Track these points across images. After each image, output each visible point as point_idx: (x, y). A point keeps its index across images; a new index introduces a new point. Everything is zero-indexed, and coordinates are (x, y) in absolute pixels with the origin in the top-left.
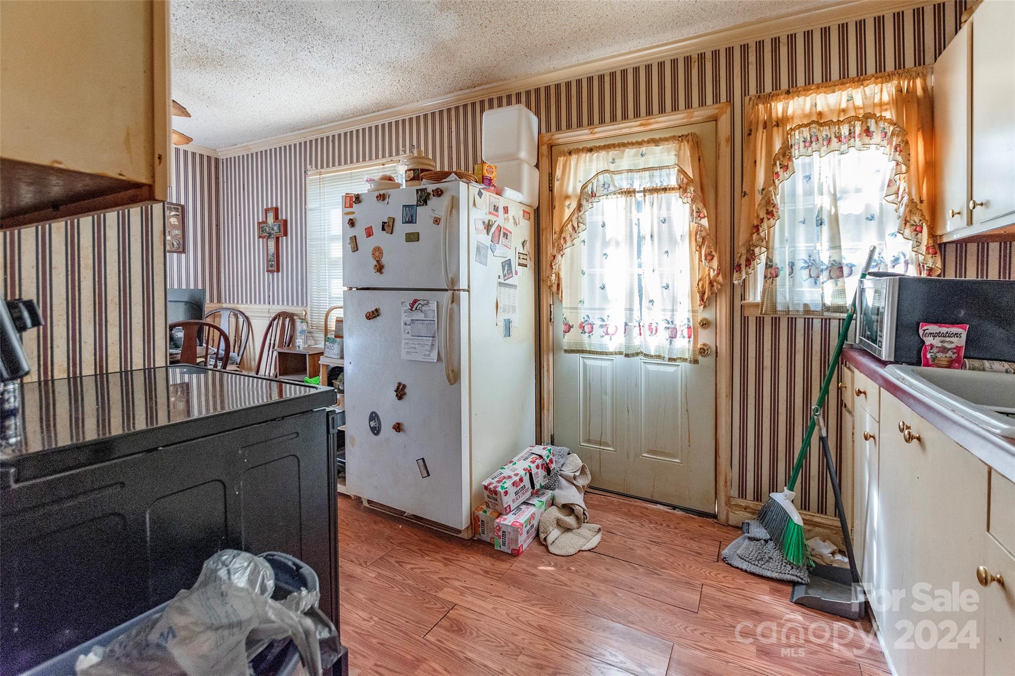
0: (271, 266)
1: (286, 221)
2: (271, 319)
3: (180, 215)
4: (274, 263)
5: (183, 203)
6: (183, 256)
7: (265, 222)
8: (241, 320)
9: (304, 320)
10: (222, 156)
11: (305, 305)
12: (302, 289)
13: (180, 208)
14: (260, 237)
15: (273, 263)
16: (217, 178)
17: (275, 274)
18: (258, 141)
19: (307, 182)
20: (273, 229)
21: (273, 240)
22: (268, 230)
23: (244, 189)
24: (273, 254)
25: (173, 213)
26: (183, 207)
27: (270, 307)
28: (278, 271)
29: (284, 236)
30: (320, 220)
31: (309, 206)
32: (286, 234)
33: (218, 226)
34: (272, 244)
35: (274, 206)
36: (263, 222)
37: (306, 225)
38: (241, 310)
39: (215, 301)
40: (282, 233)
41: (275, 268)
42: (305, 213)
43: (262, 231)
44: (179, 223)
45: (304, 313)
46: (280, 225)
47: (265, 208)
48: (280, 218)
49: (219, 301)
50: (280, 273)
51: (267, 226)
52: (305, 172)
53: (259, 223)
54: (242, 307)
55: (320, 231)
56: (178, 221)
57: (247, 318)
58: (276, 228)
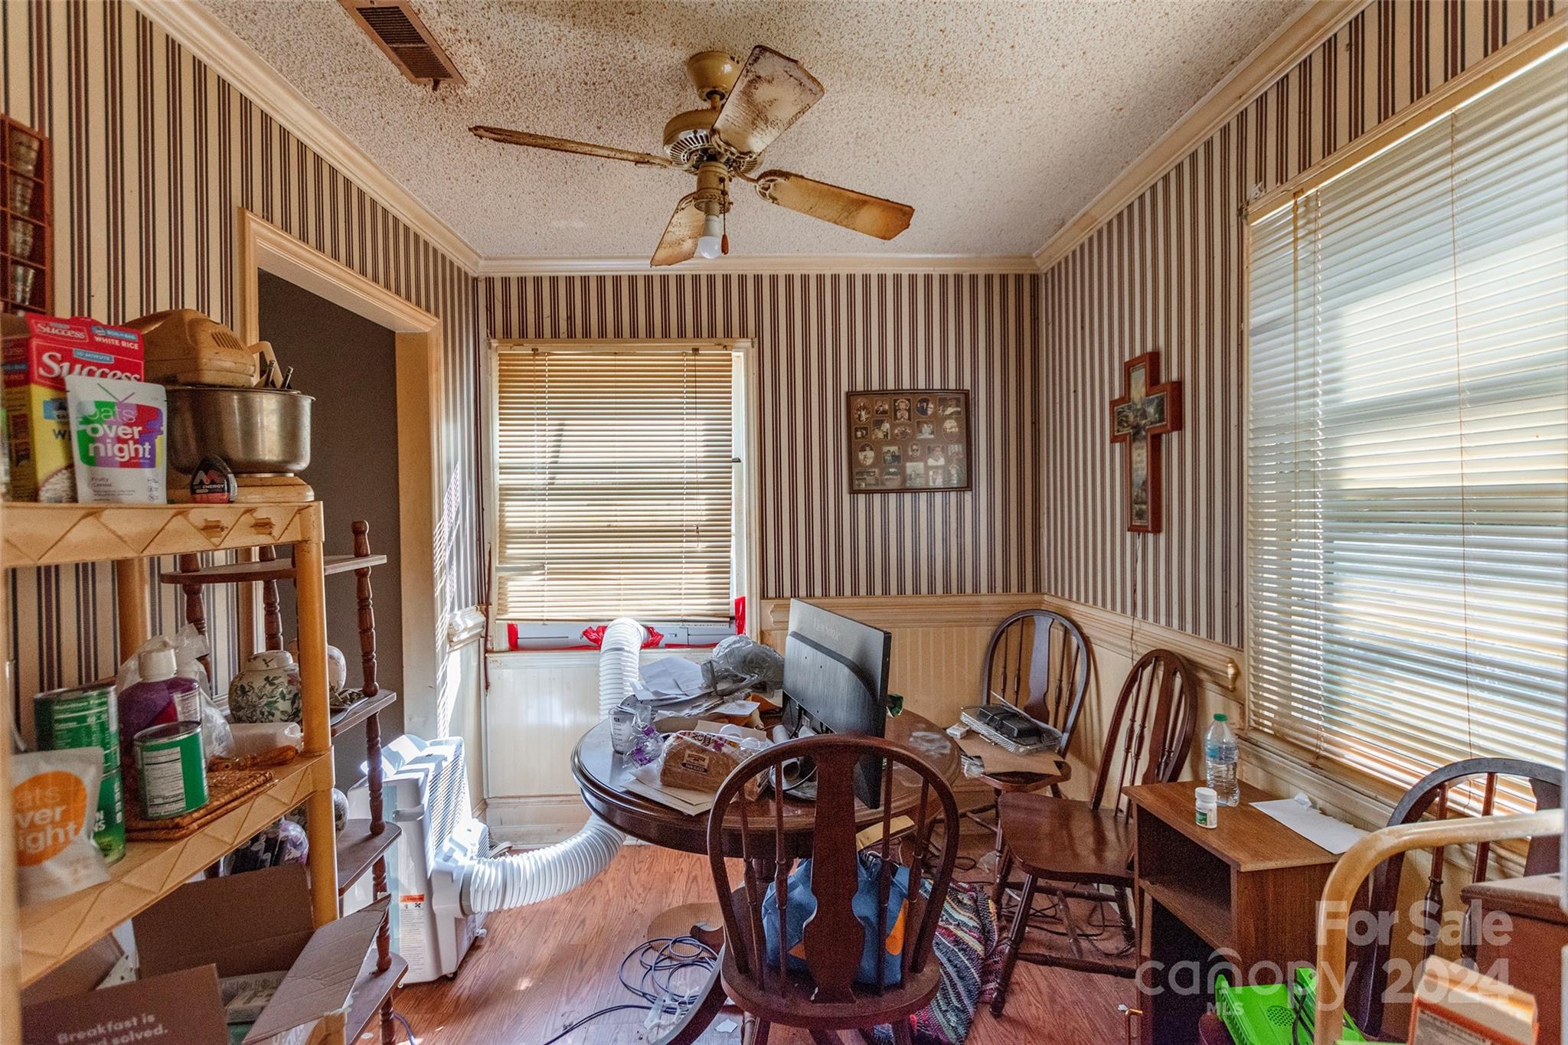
0: (1140, 515)
1: (1179, 386)
2: (1137, 658)
3: (963, 414)
4: (1147, 508)
5: (967, 386)
6: (968, 496)
7: (1126, 398)
8: (1075, 640)
9: (1232, 692)
10: (1043, 266)
11: (1234, 644)
12: (1226, 592)
13: (962, 397)
14: (1113, 440)
15: (1144, 507)
16: (1035, 319)
17: (1150, 536)
18: (1108, 188)
19: (1248, 239)
20: (1144, 415)
21: (1144, 444)
22: (1131, 419)
23: (1083, 328)
24: (1145, 483)
25: (949, 411)
26: (966, 394)
27: (1136, 624)
28: (1157, 530)
29: (1173, 429)
30: (1296, 360)
31: (1255, 318)
32: (1178, 424)
33: (1035, 423)
34: (1141, 456)
35: (1149, 348)
36: (1122, 400)
37: (1240, 385)
38: (1075, 618)
39: (1029, 588)
40: (1168, 422)
41: (1148, 522)
42: (1240, 346)
43: (1120, 424)
44: (960, 428)
45: (1231, 671)
46: (1162, 400)
47: (1127, 358)
48: (1163, 380)
49: (1037, 588)
50: (1162, 537)
51: (1130, 408)
52: (1240, 211)
53: (1113, 403)
54: (1079, 611)
55: (1296, 398)
56: (959, 426)
57: (1086, 640)
58: (1151, 410)
